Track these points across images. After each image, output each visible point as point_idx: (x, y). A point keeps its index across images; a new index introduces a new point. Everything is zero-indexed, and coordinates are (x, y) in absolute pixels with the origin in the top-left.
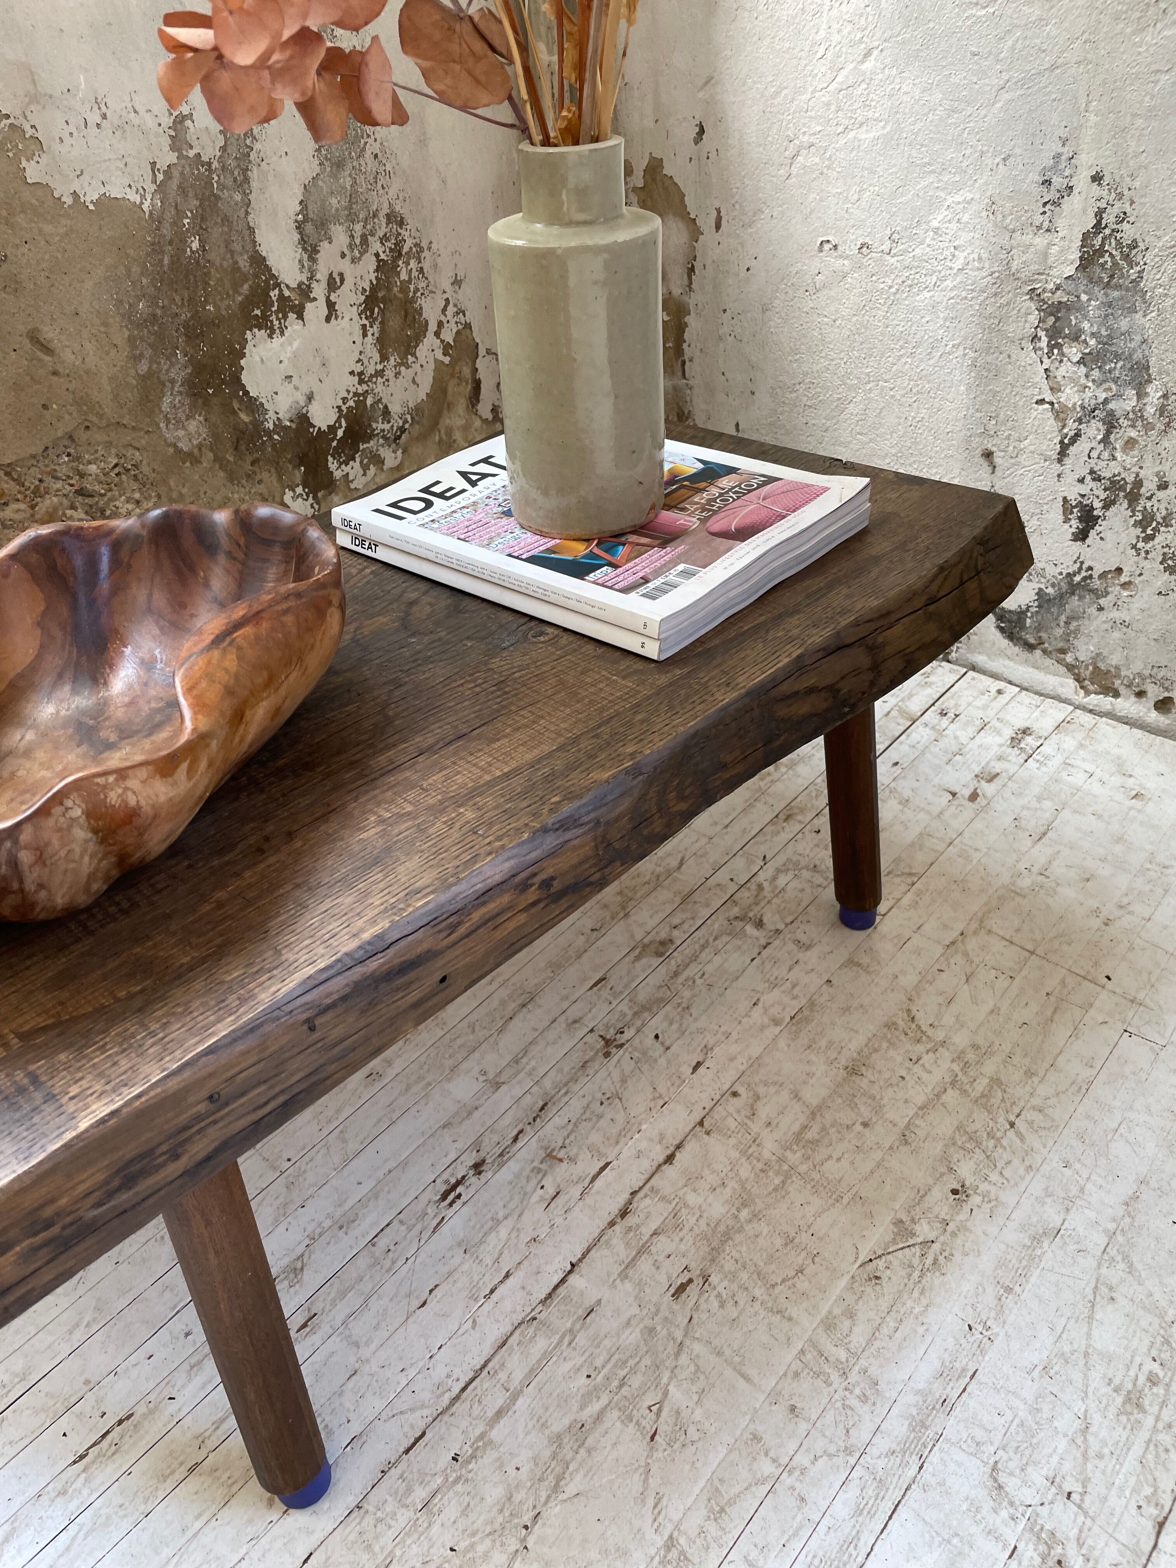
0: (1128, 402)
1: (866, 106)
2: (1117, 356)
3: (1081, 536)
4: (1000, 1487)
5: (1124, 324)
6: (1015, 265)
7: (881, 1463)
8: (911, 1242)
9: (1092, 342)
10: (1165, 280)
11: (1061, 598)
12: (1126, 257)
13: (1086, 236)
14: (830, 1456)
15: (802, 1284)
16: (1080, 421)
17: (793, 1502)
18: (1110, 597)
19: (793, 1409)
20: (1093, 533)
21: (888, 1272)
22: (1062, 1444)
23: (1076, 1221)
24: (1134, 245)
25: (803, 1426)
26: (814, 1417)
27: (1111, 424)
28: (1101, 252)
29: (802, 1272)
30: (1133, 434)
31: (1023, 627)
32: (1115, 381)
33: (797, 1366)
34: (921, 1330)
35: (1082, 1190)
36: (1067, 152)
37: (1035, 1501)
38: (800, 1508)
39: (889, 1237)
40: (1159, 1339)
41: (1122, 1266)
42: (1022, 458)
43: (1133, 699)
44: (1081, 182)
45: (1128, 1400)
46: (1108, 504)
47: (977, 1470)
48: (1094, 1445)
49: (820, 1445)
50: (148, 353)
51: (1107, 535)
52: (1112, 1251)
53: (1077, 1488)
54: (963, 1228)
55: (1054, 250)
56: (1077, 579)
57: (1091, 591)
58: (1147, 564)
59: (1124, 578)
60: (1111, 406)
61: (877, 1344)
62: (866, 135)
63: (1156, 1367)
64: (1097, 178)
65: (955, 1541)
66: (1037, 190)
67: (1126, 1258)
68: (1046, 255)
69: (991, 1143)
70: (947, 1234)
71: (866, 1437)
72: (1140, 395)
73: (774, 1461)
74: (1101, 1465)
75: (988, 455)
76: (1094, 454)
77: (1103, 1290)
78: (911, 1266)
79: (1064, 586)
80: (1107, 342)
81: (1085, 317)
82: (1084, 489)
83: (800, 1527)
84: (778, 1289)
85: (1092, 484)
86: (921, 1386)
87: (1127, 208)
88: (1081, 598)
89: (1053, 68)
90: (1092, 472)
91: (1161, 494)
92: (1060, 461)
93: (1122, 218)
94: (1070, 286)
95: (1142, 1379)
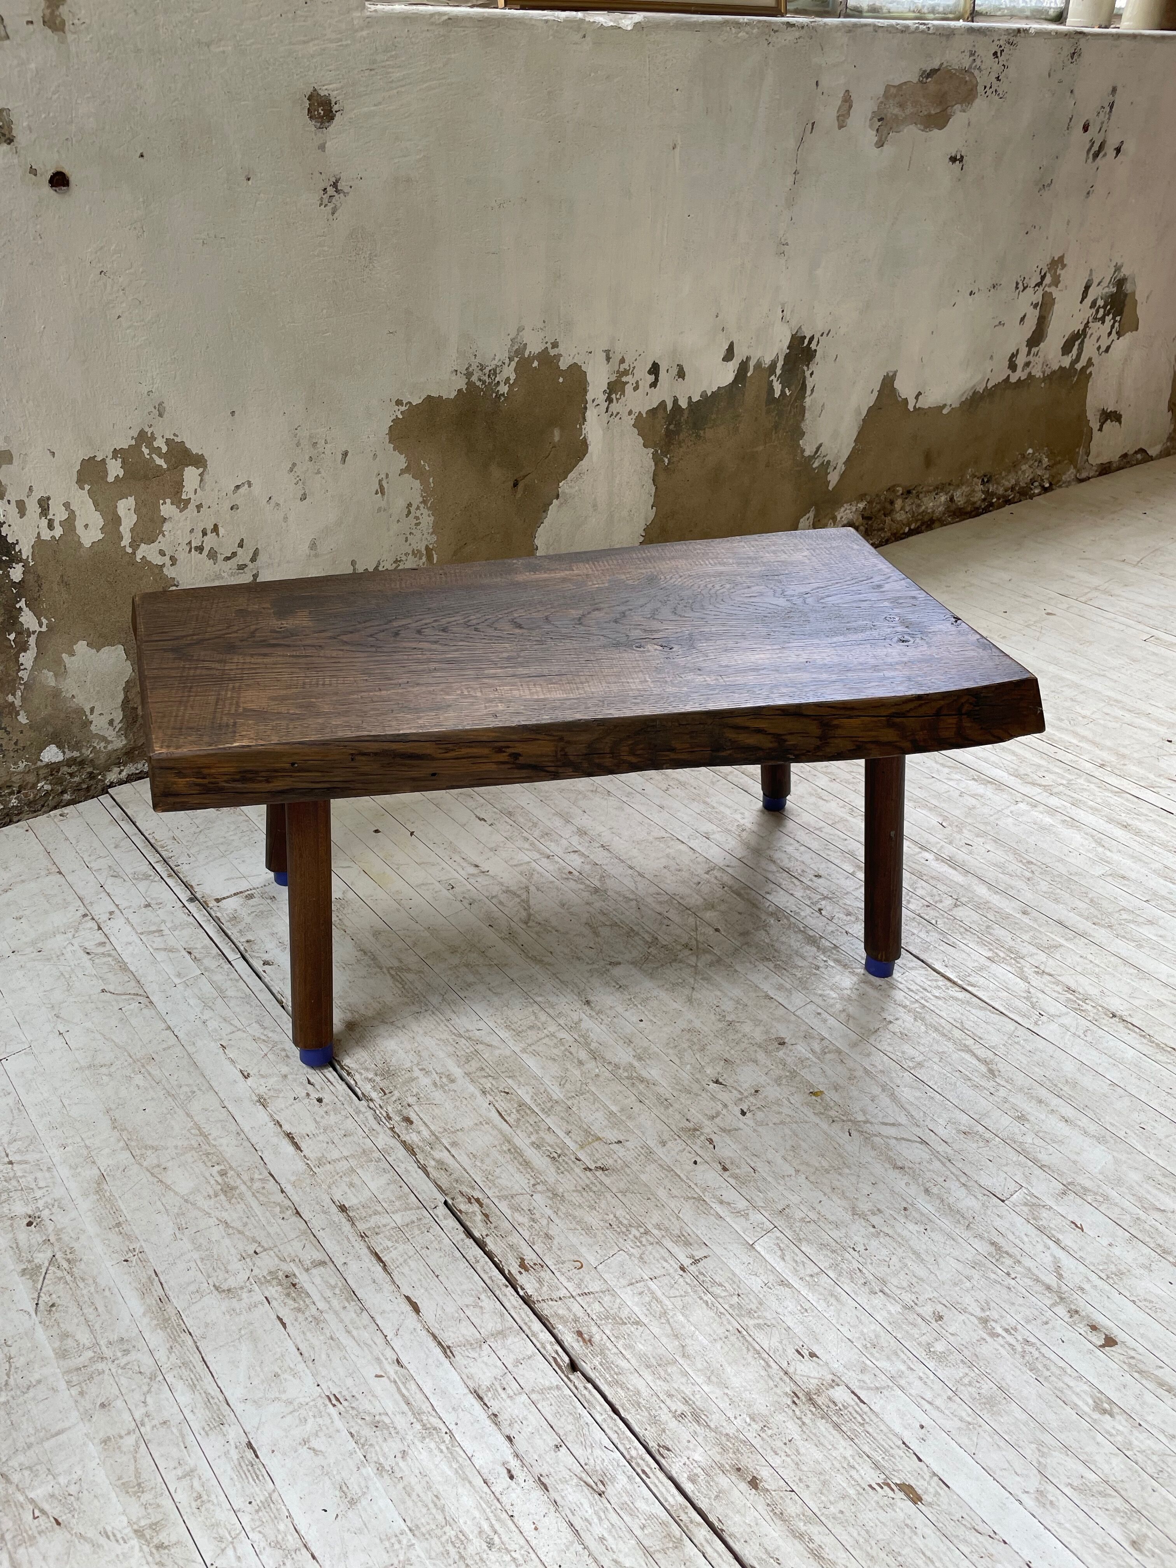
4: (229, 1290)
7: (173, 1358)
8: (44, 1270)
14: (149, 1391)
15: (19, 1362)
17: (163, 1431)
19: (103, 1405)
21: (54, 1296)
22: (227, 1242)
23: (104, 1162)
25: (119, 1403)
26: (117, 1393)
29: (10, 1358)
33: (74, 1391)
34: (107, 1293)
35: (87, 1147)
37: (248, 1272)
38: (169, 1427)
39: (30, 1283)
40: (204, 1157)
41: (149, 1152)
45: (225, 1193)
47: (212, 1300)
48: (238, 1224)
49: (138, 1396)
52: (137, 1152)
53: (254, 1246)
54: (58, 1232)
61: (97, 1326)
63: (217, 1168)
65: (243, 1332)
67: (146, 1147)
69: (14, 1183)
70: (56, 1243)
71: (151, 1361)
73: (129, 1433)
74: (250, 1226)
77: (156, 1171)
78: (60, 1279)
83: (181, 1431)
84: (12, 1382)
86: (142, 1310)
95: (219, 1179)
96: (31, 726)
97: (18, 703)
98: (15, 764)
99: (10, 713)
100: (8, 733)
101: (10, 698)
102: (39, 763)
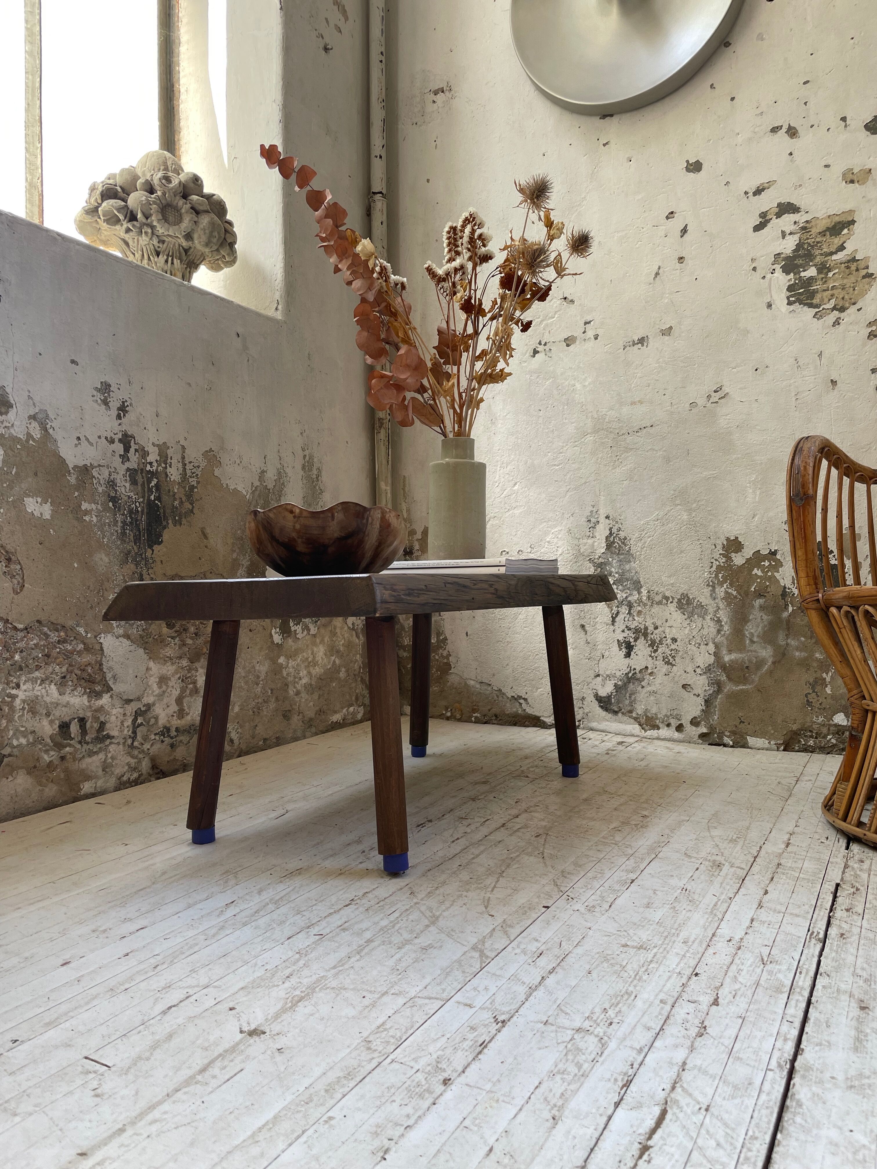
0: (635, 597)
1: (516, 501)
2: (627, 580)
3: (628, 655)
4: (690, 856)
5: (627, 567)
6: (582, 551)
7: (640, 856)
8: (630, 825)
9: (617, 575)
10: (639, 549)
11: (625, 686)
12: (623, 543)
13: (607, 538)
14: (619, 856)
15: (589, 833)
16: (618, 607)
17: (608, 864)
18: (646, 681)
19: (598, 850)
20: (632, 653)
21: (623, 829)
22: (709, 848)
23: (695, 818)
24: (625, 538)
25: (605, 853)
26: (608, 851)
27: (630, 606)
28: (614, 542)
29: (587, 831)
30: (640, 608)
31: (611, 704)
32: (628, 589)
33: (595, 844)
34: (642, 837)
35: (693, 814)
36: (595, 510)
37: (706, 857)
38: (612, 864)
39: (620, 824)
42: (597, 626)
43: (666, 728)
44: (602, 519)
46: (636, 640)
47: (679, 854)
48: (722, 848)
49: (614, 855)
50: (237, 551)
51: (638, 652)
53: (719, 854)
54: (649, 822)
55: (596, 544)
56: (630, 675)
57: (638, 679)
58: (657, 663)
59: (649, 671)
60: (629, 599)
61: (626, 840)
62: (517, 512)
63: (739, 836)
64: (607, 517)
65: (678, 864)
66: (586, 524)
68: (593, 545)
70: (644, 823)
71: (631, 853)
72: (639, 593)
73: (596, 858)
75: (583, 626)
76: (626, 619)
77: (712, 827)
78: (632, 828)
79: (626, 681)
80: (622, 575)
81: (612, 566)
82: (625, 635)
83: (615, 866)
84: (579, 834)
85: (628, 632)
86: (648, 845)
87: (620, 526)
88: (634, 684)
89: (585, 483)
90: (627, 627)
91: (656, 631)
92: (613, 624)
93: (619, 530)
94: (604, 556)
95: (734, 838)
96: (833, 697)
97: (828, 679)
98: (817, 717)
99: (822, 684)
100: (818, 696)
101: (824, 675)
102: (831, 722)
